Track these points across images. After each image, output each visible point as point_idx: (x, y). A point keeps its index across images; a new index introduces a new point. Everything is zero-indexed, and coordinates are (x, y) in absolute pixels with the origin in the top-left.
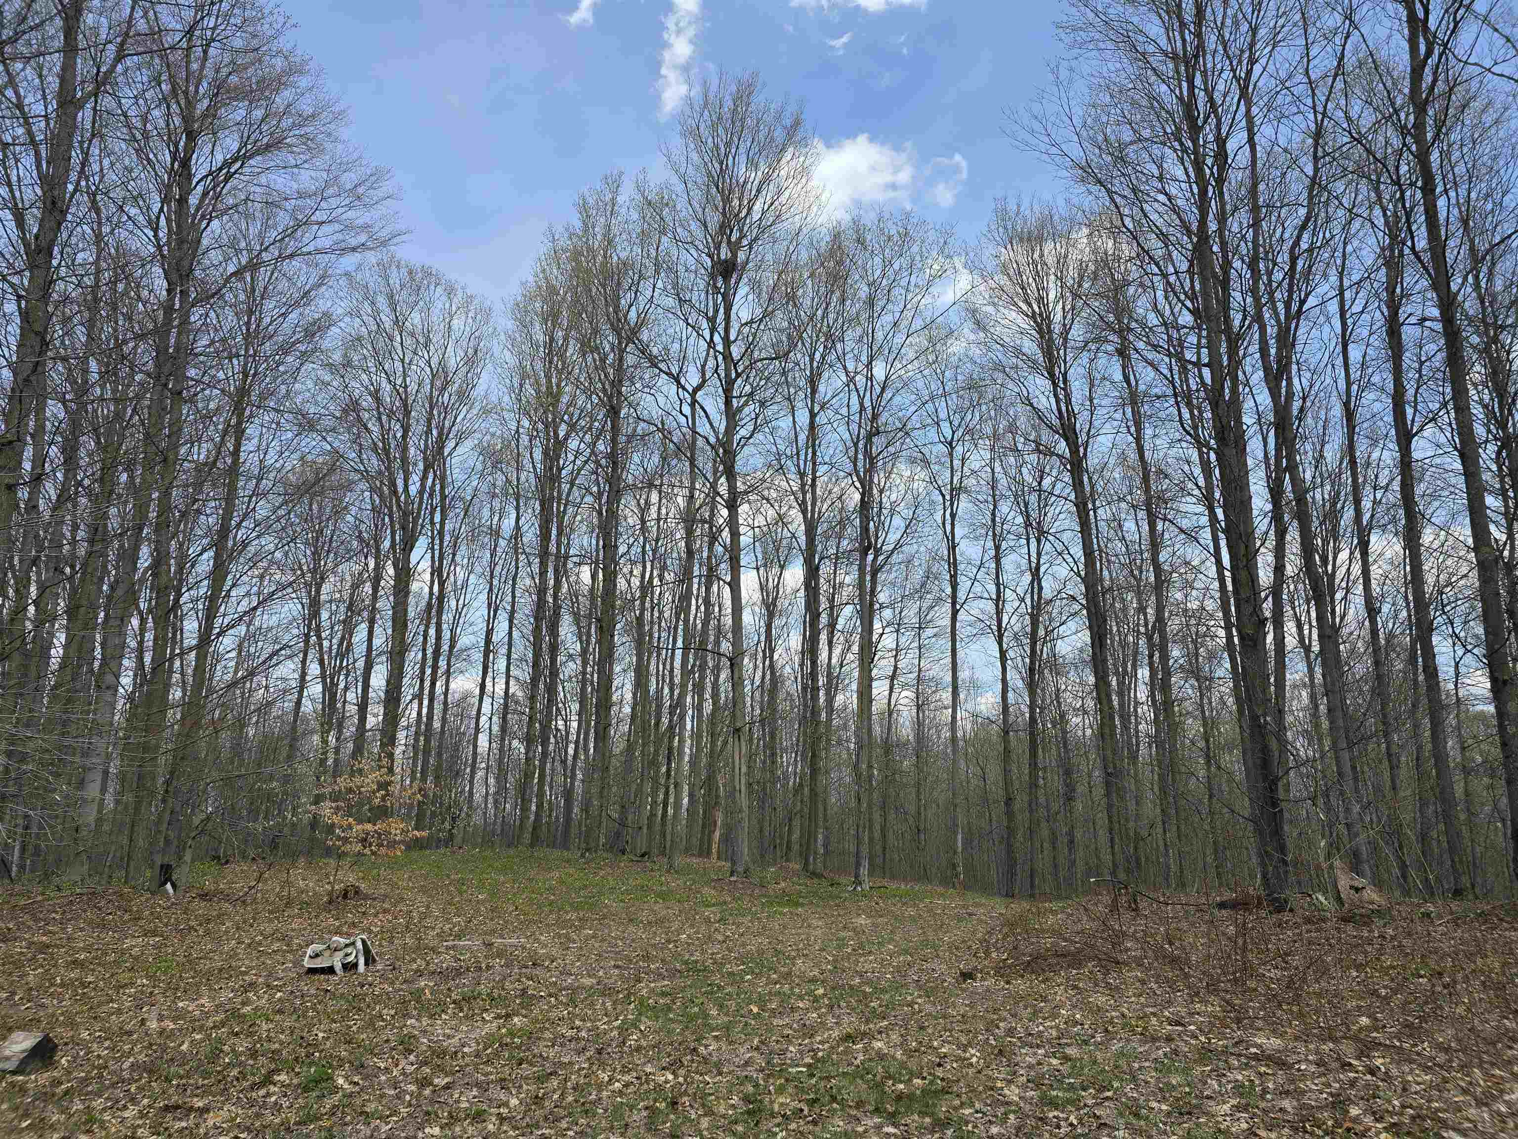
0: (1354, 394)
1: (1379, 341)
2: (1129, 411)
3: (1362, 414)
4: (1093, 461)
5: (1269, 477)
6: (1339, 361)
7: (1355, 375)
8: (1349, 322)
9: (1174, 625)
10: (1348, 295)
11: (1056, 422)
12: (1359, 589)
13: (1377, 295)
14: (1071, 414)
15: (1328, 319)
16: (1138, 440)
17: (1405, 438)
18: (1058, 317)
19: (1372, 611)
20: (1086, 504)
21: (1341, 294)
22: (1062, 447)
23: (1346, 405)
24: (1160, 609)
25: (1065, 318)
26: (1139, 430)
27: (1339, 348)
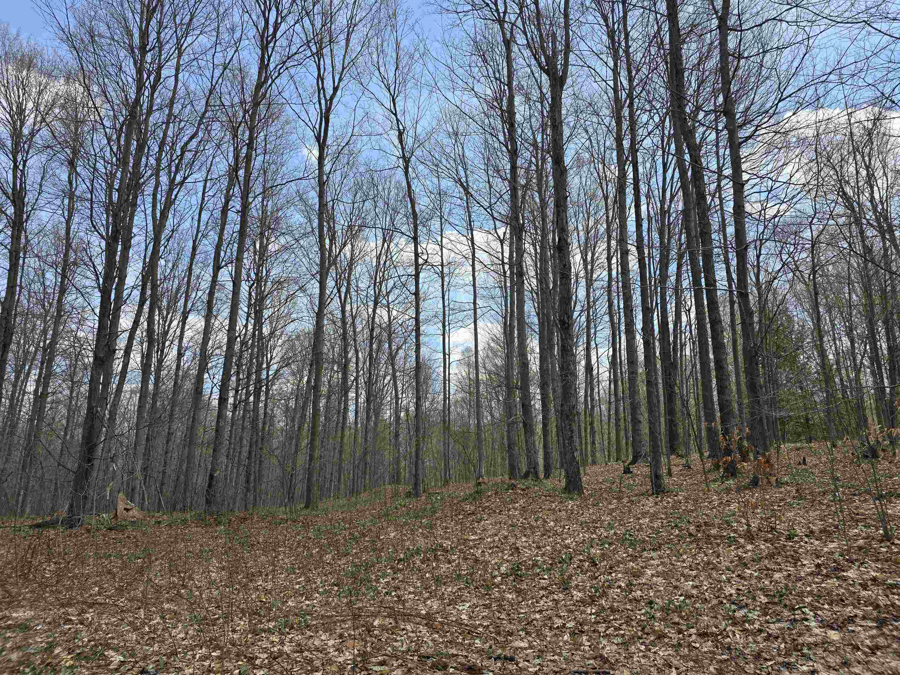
0: (199, 237)
1: (217, 214)
2: (66, 201)
3: (200, 248)
4: (32, 226)
5: (144, 268)
6: (196, 217)
7: (202, 228)
8: (206, 199)
9: (64, 344)
10: (208, 184)
11: (10, 191)
12: (176, 342)
13: (222, 191)
14: (23, 189)
15: (196, 193)
16: (68, 222)
17: (217, 268)
18: (30, 121)
19: (180, 355)
20: (18, 253)
21: (206, 181)
22: (10, 210)
23: (194, 242)
24: (55, 334)
25: (35, 124)
26: (70, 215)
27: (198, 211)
